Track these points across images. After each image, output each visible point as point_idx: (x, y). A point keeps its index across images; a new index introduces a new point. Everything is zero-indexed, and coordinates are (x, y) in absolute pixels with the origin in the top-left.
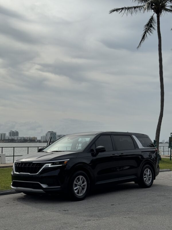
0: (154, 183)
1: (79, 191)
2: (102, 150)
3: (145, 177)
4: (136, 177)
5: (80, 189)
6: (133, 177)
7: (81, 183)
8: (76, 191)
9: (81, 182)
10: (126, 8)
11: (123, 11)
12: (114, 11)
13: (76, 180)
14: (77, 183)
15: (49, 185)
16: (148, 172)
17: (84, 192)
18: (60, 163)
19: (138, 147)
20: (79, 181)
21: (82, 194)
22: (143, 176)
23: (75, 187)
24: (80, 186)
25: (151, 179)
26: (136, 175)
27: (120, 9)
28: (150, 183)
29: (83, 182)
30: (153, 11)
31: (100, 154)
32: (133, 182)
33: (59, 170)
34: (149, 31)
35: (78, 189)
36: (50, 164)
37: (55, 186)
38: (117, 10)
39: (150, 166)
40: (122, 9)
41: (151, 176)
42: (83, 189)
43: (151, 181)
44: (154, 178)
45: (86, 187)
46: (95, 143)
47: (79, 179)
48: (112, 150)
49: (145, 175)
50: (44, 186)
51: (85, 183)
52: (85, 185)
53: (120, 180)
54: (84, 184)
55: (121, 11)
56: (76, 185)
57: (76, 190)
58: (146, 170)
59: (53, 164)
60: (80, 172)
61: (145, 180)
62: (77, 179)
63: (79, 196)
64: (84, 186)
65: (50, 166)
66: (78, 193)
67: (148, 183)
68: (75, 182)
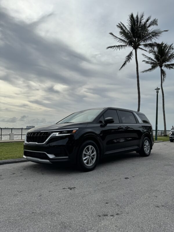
0: (151, 152)
1: (88, 161)
2: (111, 121)
3: (145, 148)
4: (138, 147)
5: (90, 159)
6: (136, 147)
7: (91, 153)
8: (85, 162)
9: (90, 151)
10: (116, 46)
11: (115, 48)
12: (109, 47)
13: (86, 150)
14: (87, 153)
15: (56, 155)
16: (147, 143)
17: (94, 162)
18: (68, 132)
19: (139, 122)
20: (88, 151)
21: (91, 165)
22: (144, 147)
23: (84, 158)
24: (90, 156)
25: (149, 149)
26: (138, 145)
27: (113, 47)
28: (149, 152)
29: (93, 152)
30: (132, 48)
31: (108, 125)
32: (135, 152)
33: (67, 139)
34: (128, 61)
35: (88, 159)
36: (58, 133)
37: (62, 156)
38: (111, 47)
39: (148, 139)
40: (114, 46)
41: (149, 147)
42: (92, 159)
43: (149, 150)
44: (151, 148)
45: (95, 157)
46: (103, 115)
47: (88, 149)
48: (119, 122)
49: (145, 146)
50: (51, 156)
51: (95, 153)
52: (95, 155)
53: (126, 150)
54: (93, 154)
55: (113, 48)
56: (85, 155)
57: (85, 160)
58: (145, 141)
59: (61, 132)
60: (90, 141)
61: (145, 150)
62: (87, 148)
63: (89, 167)
64: (93, 156)
65: (57, 135)
66: (87, 163)
67: (147, 152)
68: (84, 152)
